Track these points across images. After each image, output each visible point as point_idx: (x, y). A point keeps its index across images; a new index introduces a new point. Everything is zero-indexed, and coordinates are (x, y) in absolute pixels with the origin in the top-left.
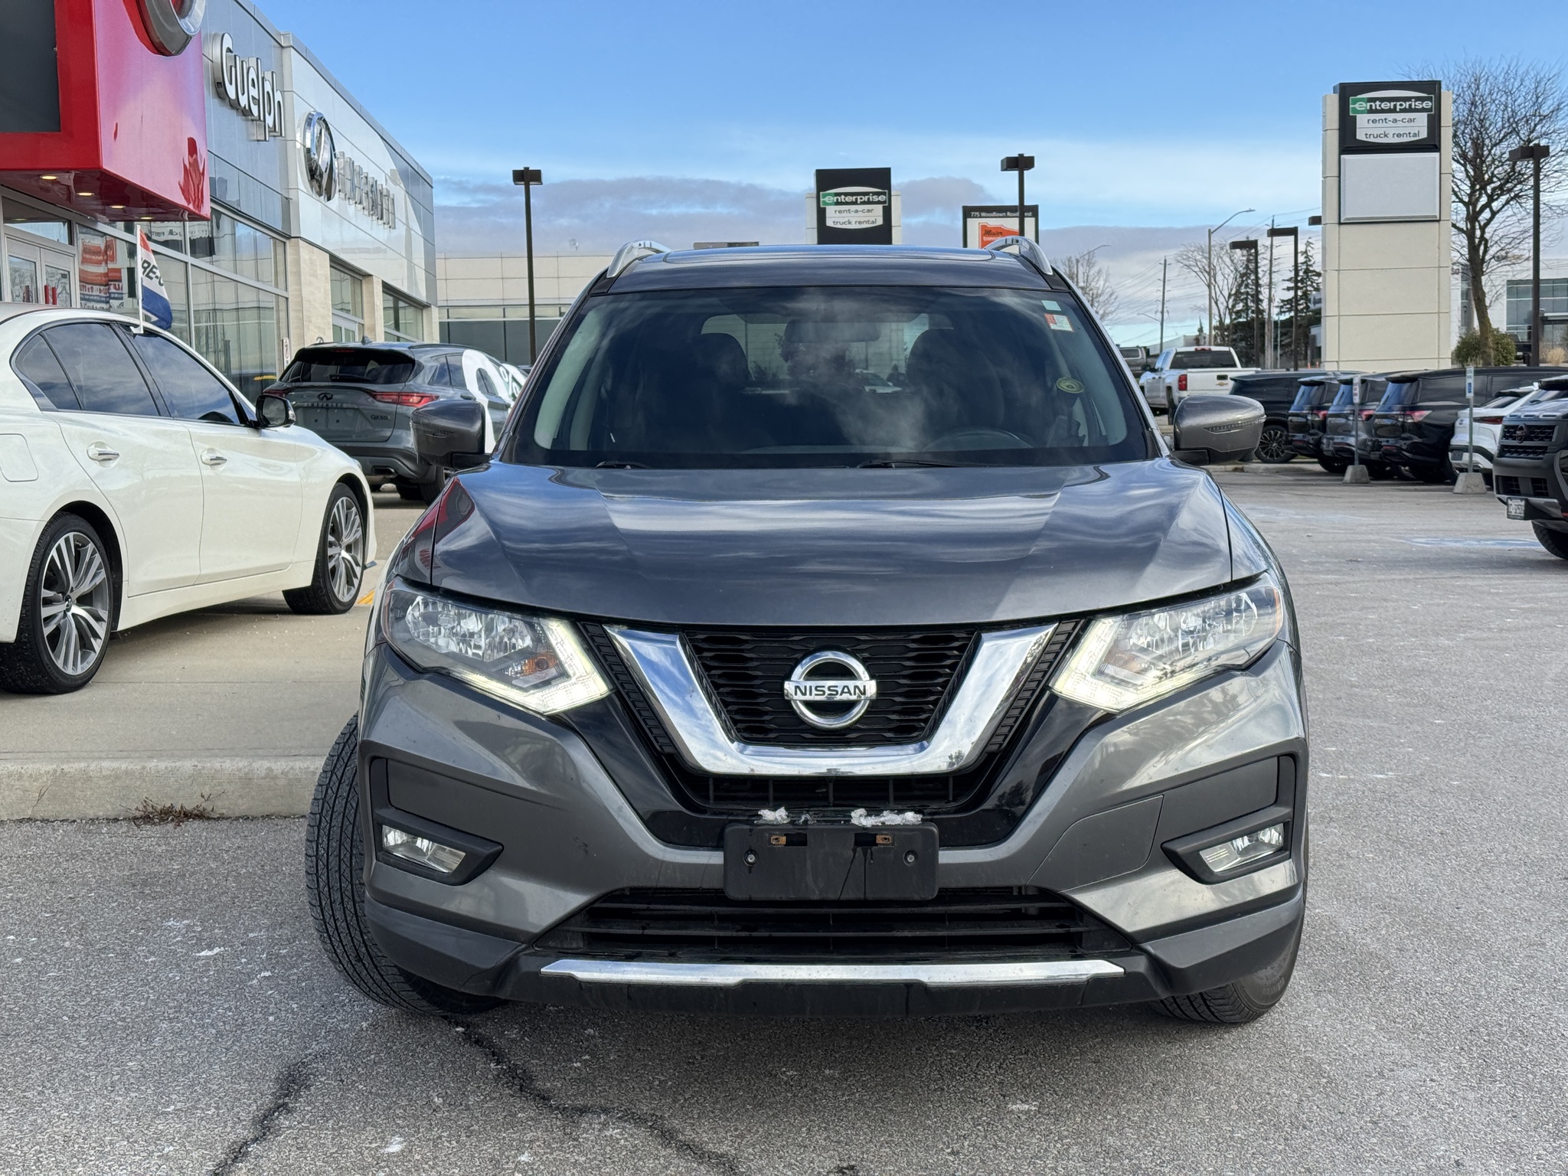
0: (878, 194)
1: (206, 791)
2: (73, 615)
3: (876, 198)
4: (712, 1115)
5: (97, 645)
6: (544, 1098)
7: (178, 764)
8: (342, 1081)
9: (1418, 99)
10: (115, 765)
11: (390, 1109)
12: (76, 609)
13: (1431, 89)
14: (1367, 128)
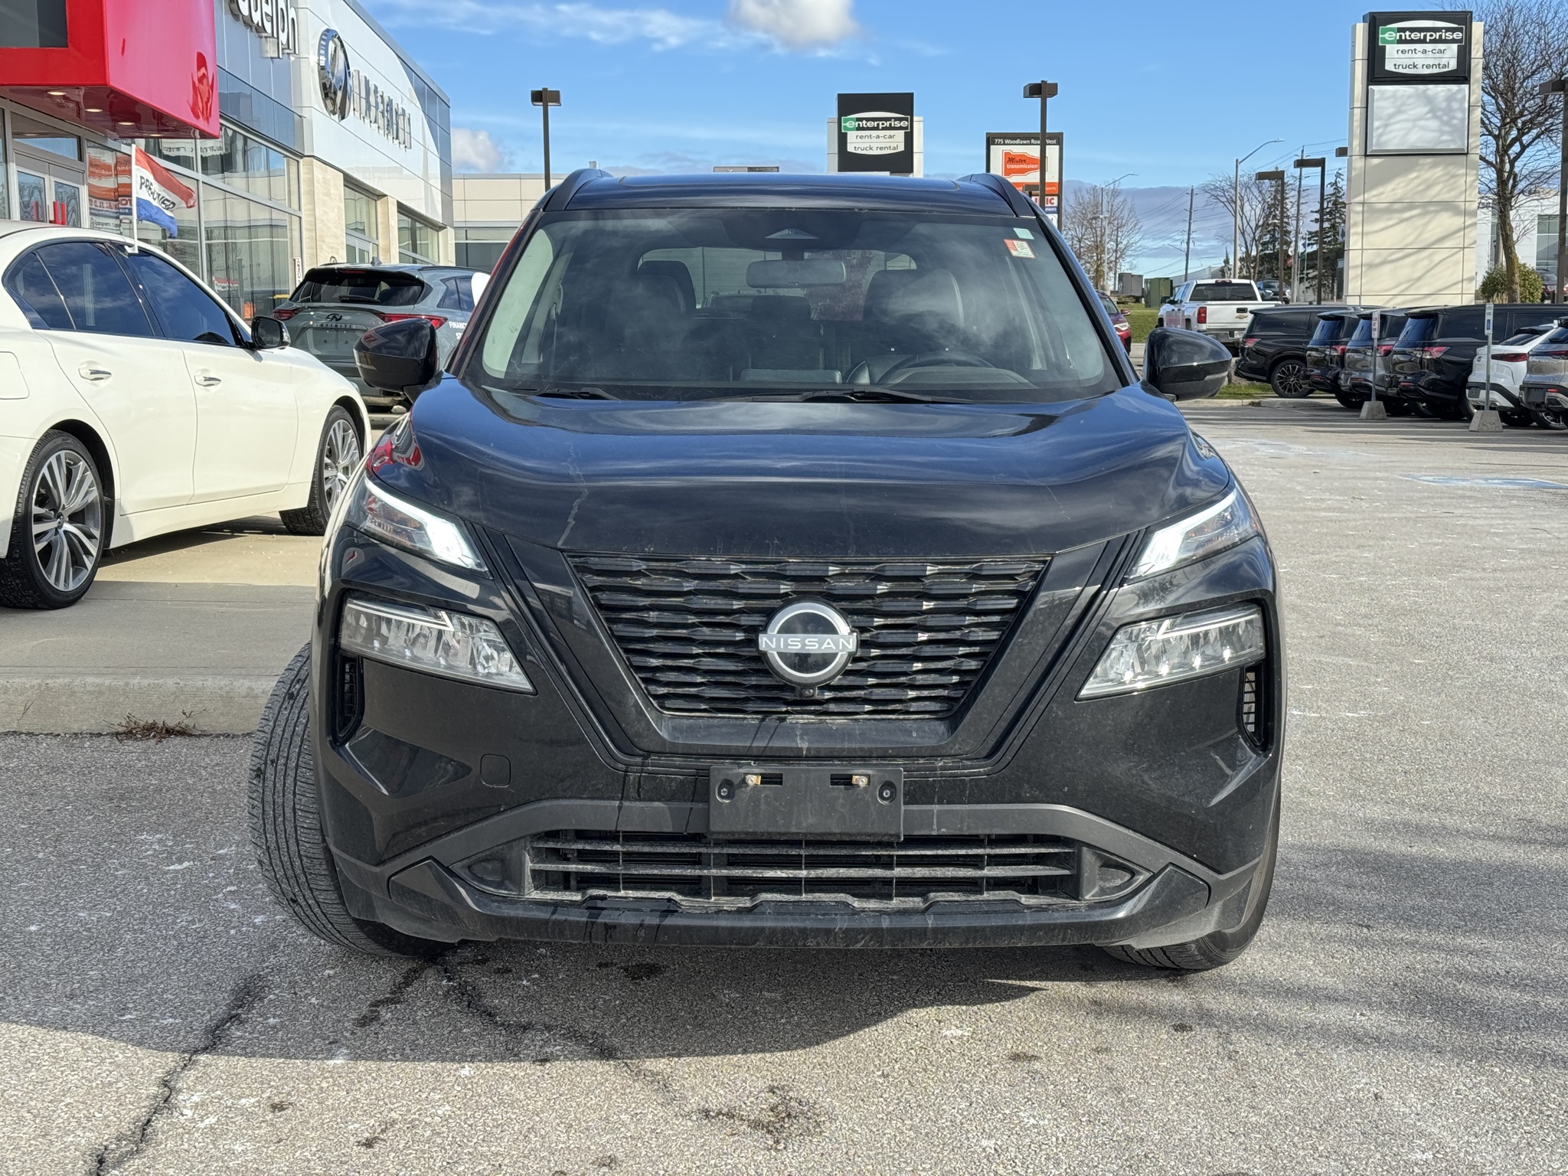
0: (900, 119)
1: (188, 710)
2: (66, 532)
3: (897, 124)
4: (651, 1034)
5: (89, 563)
6: (490, 1015)
7: (161, 681)
8: (295, 993)
9: (1448, 30)
10: (98, 681)
11: (339, 1021)
12: (68, 527)
13: (1463, 19)
14: (1395, 58)
